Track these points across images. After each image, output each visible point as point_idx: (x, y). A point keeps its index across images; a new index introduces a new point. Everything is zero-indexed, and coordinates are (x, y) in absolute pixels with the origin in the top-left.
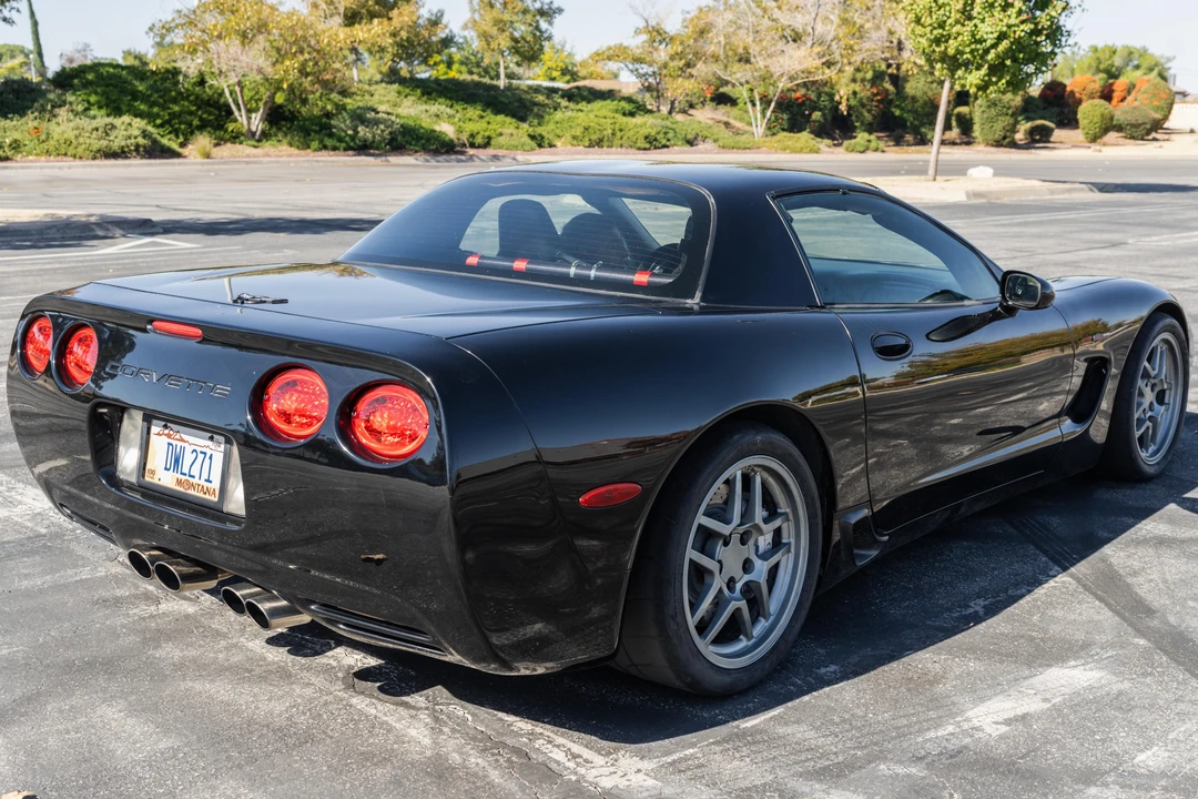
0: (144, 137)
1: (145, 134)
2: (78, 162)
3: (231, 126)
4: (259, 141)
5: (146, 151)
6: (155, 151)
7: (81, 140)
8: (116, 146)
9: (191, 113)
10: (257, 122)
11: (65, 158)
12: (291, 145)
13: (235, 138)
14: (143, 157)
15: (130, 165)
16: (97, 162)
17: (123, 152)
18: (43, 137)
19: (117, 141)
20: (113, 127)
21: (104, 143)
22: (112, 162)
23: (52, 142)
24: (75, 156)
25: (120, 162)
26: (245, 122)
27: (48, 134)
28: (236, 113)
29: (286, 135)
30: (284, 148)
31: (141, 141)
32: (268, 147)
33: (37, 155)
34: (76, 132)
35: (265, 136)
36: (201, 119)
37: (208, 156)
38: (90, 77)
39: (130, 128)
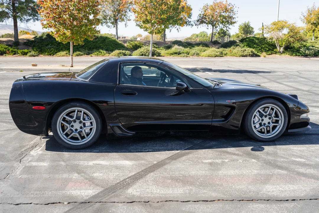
0: (251, 53)
1: (252, 52)
2: (236, 58)
3: (275, 50)
4: (282, 53)
5: (251, 56)
6: (254, 55)
7: (238, 53)
8: (245, 54)
9: (267, 47)
10: (282, 49)
11: (234, 57)
12: (289, 55)
13: (276, 53)
14: (250, 57)
15: (246, 58)
16: (240, 58)
17: (246, 56)
18: (231, 52)
19: (245, 53)
20: (245, 50)
21: (242, 54)
22: (243, 58)
23: (232, 53)
24: (236, 56)
25: (245, 58)
26: (279, 49)
27: (232, 52)
28: (277, 47)
29: (288, 52)
30: (287, 56)
31: (250, 53)
32: (283, 55)
33: (229, 56)
34: (237, 51)
35: (283, 52)
36: (269, 49)
37: (265, 57)
38: (247, 40)
39: (249, 50)
